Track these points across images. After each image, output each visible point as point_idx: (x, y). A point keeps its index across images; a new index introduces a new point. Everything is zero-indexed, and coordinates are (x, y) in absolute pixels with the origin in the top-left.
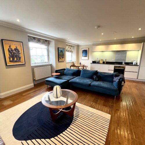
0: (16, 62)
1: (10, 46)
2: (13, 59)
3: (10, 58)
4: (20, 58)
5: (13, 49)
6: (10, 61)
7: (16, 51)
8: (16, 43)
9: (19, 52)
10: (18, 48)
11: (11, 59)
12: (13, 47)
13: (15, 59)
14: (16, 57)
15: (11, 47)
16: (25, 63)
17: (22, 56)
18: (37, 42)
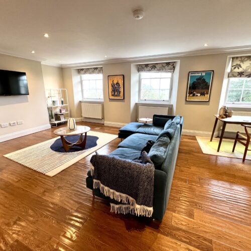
0: (116, 96)
1: (113, 81)
2: (114, 93)
4: (120, 92)
5: (115, 83)
6: (112, 95)
7: (117, 85)
8: (116, 77)
9: (119, 85)
11: (113, 93)
12: (115, 82)
13: (116, 94)
14: (117, 91)
16: (124, 98)
17: (122, 90)
18: (149, 70)
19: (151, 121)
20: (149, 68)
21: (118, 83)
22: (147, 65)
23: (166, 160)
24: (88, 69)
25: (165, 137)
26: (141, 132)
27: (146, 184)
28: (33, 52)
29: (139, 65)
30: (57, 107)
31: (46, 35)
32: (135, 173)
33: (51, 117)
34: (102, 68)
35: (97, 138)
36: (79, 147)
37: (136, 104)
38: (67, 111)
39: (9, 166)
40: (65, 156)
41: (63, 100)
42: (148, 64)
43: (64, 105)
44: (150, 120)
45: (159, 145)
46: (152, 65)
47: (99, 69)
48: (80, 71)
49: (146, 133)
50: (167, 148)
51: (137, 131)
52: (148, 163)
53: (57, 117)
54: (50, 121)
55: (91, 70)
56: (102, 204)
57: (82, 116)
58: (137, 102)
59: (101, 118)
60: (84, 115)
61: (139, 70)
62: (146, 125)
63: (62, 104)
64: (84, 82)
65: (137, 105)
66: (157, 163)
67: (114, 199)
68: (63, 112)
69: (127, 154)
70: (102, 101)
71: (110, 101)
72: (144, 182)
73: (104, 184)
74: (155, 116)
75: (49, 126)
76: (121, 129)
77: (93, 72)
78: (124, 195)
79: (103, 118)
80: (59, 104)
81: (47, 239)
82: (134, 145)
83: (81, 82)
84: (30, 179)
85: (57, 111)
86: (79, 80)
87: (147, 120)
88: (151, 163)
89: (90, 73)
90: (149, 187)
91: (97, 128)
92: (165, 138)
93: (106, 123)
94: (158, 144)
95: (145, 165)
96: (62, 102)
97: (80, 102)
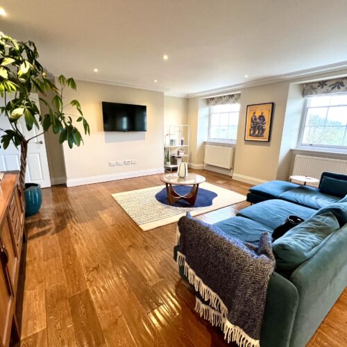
0: (257, 136)
1: (254, 113)
2: (254, 132)
3: (250, 130)
4: (263, 130)
6: (250, 135)
7: (260, 119)
8: (260, 107)
9: (264, 120)
10: (264, 115)
11: (252, 132)
13: (257, 132)
14: (258, 129)
15: (256, 115)
16: (269, 140)
17: (267, 127)
18: (327, 92)
19: (316, 183)
20: (325, 88)
21: (262, 117)
22: (322, 84)
23: (310, 262)
24: (221, 97)
25: (328, 215)
26: (288, 198)
27: (249, 291)
28: (156, 81)
29: (307, 84)
30: (176, 148)
31: (166, 57)
32: (234, 263)
33: (167, 159)
34: (240, 94)
35: (215, 195)
36: (187, 203)
37: (291, 150)
38: (186, 153)
39: (112, 206)
40: (167, 210)
41: (183, 139)
42: (326, 81)
43: (184, 146)
44: (314, 181)
45: (307, 229)
46: (334, 82)
47: (235, 96)
48: (210, 101)
49: (297, 203)
50: (324, 238)
51: (280, 195)
52: (262, 255)
53: (174, 160)
54: (165, 164)
55: (224, 99)
56: (188, 292)
57: (203, 163)
58: (293, 147)
59: (229, 168)
60: (208, 161)
61: (304, 93)
62: (303, 189)
63: (182, 144)
64: (213, 116)
65: (292, 154)
66: (285, 262)
67: (199, 292)
68: (182, 154)
69: (247, 228)
70: (234, 143)
71: (245, 144)
72: (246, 287)
73: (189, 264)
74: (325, 174)
75: (163, 170)
76: (252, 188)
77: (227, 101)
78: (213, 294)
79: (232, 169)
80: (178, 144)
81: (112, 304)
82: (266, 218)
83: (209, 116)
84: (123, 226)
85: (174, 153)
86: (207, 113)
87: (307, 181)
88: (270, 258)
89: (222, 104)
90: (254, 299)
91: (220, 182)
92: (328, 218)
93: (236, 176)
94: (306, 226)
95: (256, 256)
96: (182, 141)
97: (205, 143)
